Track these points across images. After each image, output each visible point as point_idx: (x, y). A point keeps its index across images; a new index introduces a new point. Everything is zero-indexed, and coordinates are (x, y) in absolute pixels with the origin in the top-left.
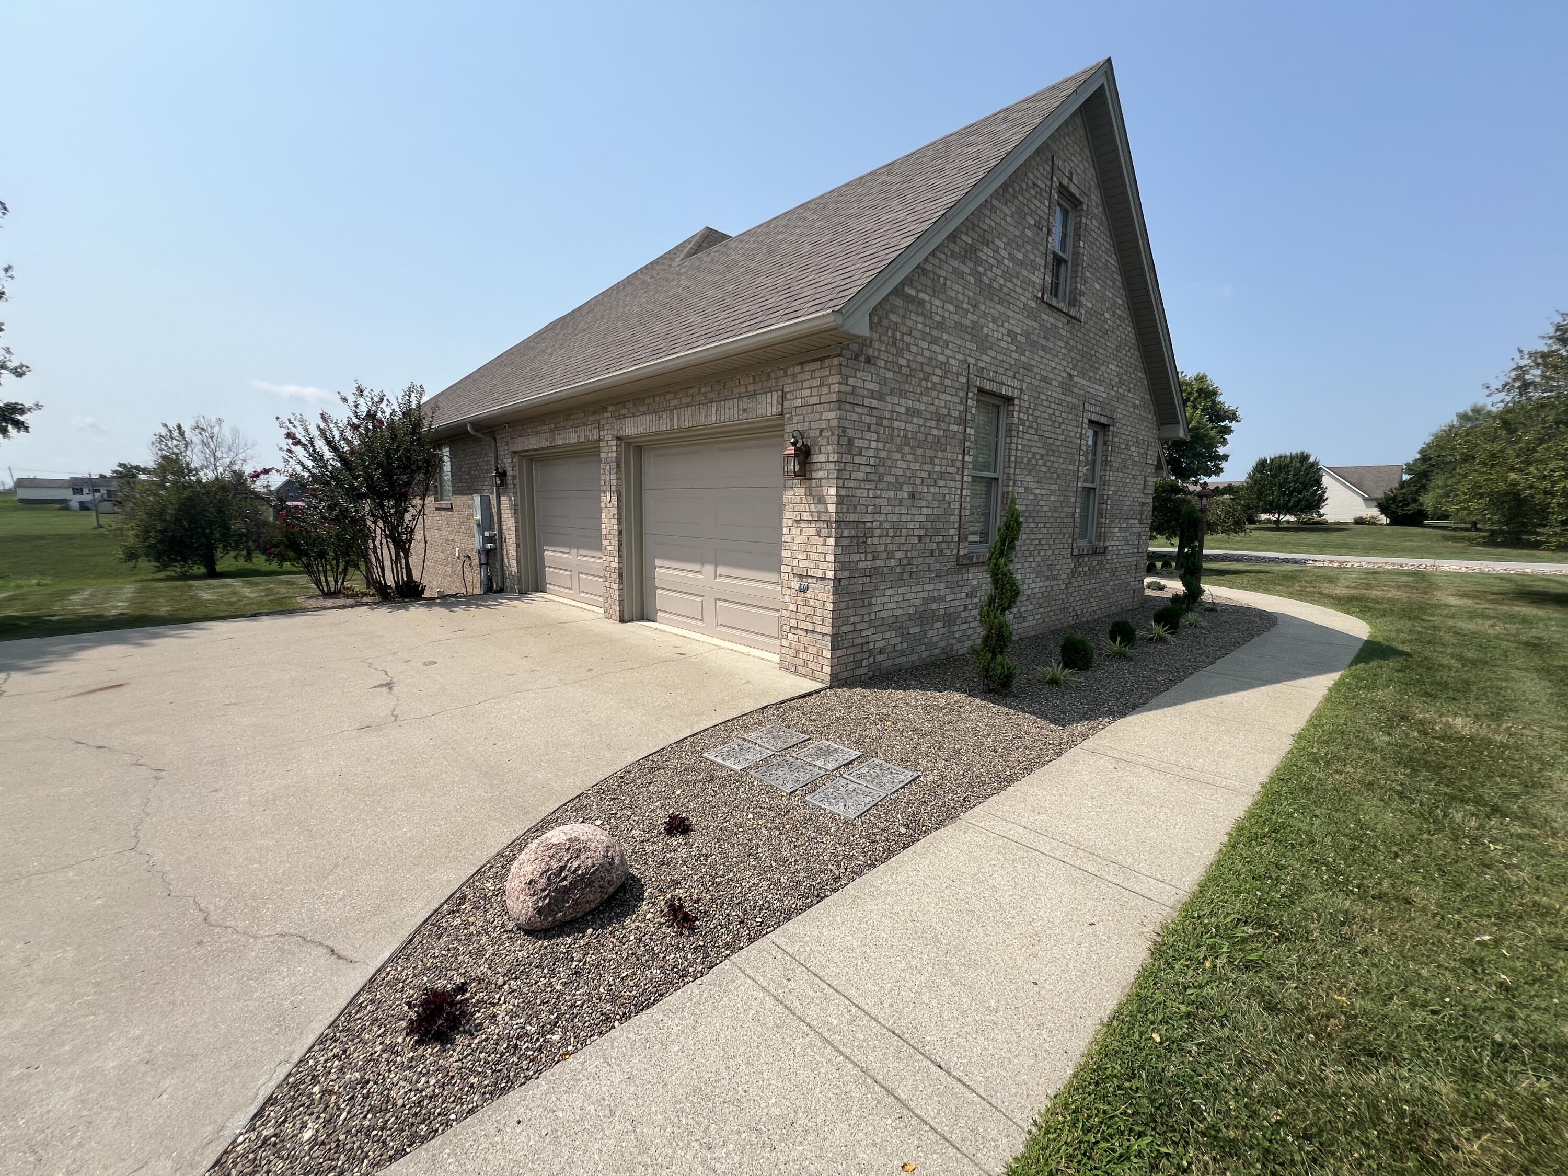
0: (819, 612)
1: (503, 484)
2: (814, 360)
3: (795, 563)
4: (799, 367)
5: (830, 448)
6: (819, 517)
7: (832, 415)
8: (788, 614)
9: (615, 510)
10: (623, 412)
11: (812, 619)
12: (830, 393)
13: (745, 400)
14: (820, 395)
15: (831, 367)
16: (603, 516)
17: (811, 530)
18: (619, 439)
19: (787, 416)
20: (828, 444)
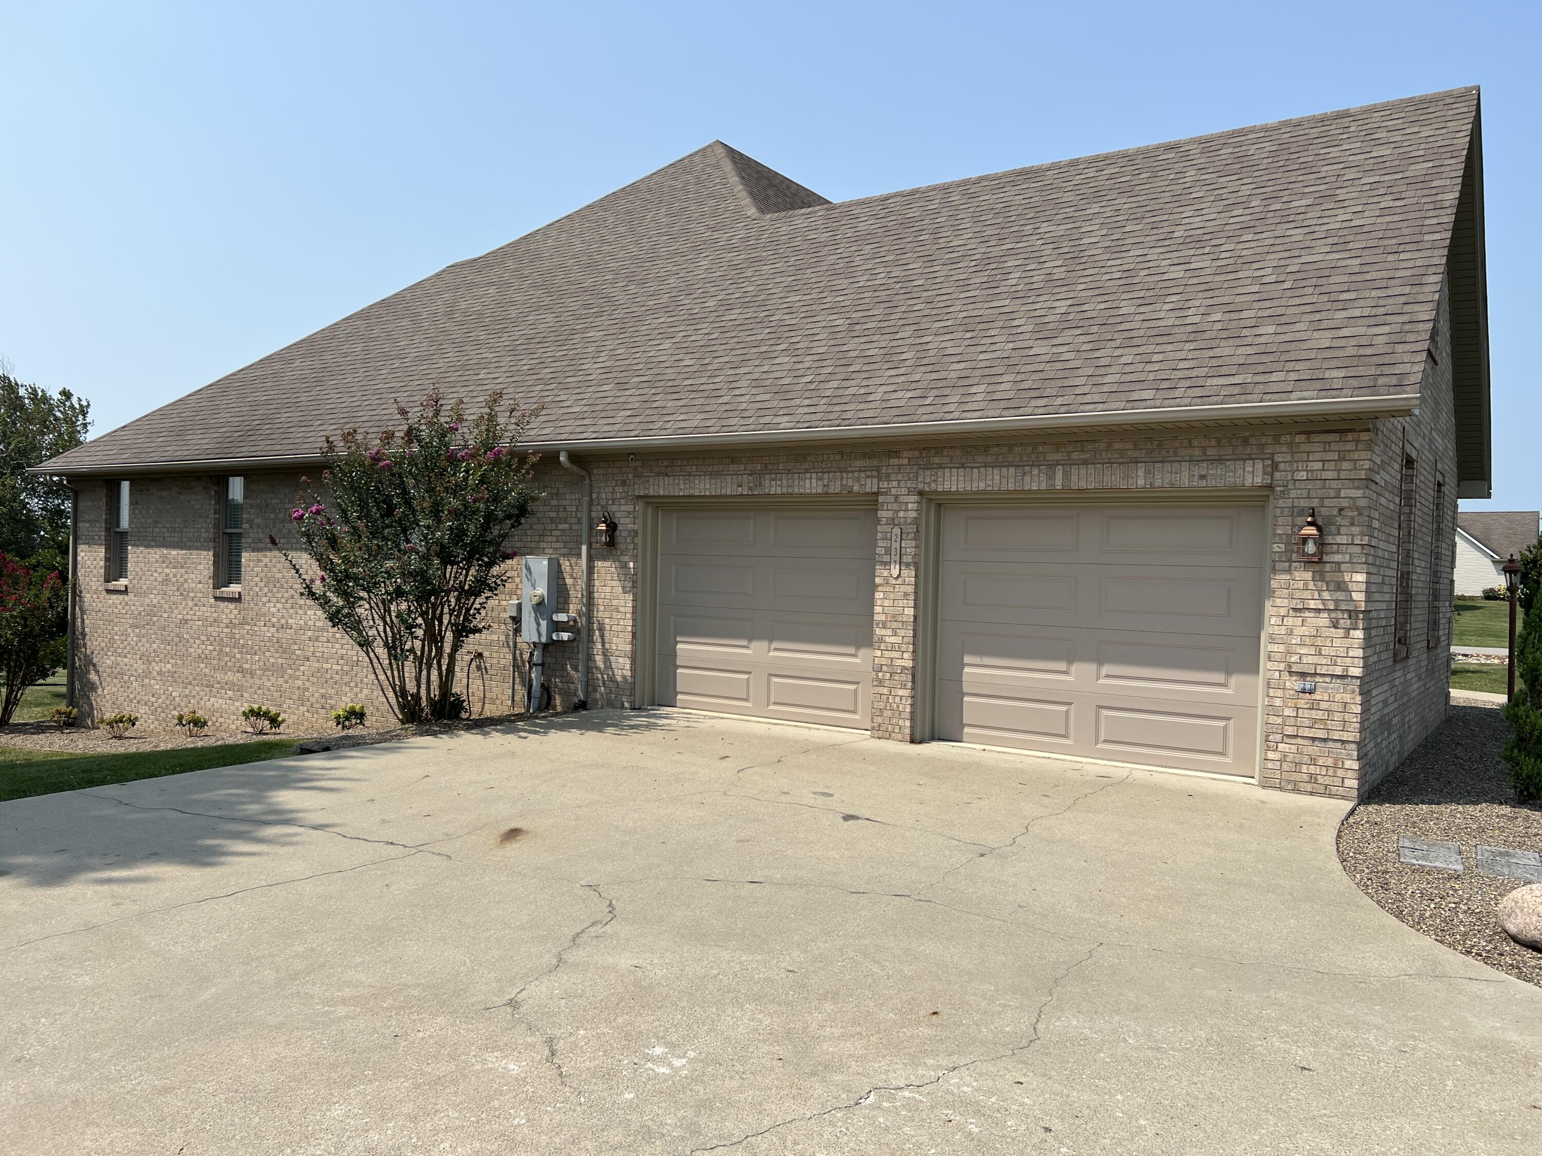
0: (1337, 716)
1: (611, 543)
2: (1326, 432)
3: (1295, 658)
4: (1303, 437)
5: (1355, 530)
6: (1336, 605)
7: (1359, 493)
8: (1279, 720)
9: (911, 589)
10: (937, 460)
11: (1326, 724)
12: (1355, 469)
13: (1205, 465)
14: (1339, 471)
15: (1357, 441)
16: (879, 595)
17: (1323, 620)
18: (921, 493)
19: (1278, 489)
20: (1352, 524)
